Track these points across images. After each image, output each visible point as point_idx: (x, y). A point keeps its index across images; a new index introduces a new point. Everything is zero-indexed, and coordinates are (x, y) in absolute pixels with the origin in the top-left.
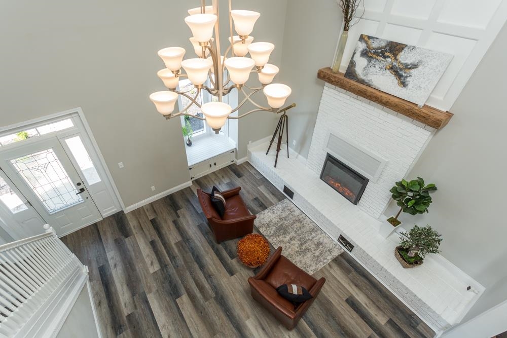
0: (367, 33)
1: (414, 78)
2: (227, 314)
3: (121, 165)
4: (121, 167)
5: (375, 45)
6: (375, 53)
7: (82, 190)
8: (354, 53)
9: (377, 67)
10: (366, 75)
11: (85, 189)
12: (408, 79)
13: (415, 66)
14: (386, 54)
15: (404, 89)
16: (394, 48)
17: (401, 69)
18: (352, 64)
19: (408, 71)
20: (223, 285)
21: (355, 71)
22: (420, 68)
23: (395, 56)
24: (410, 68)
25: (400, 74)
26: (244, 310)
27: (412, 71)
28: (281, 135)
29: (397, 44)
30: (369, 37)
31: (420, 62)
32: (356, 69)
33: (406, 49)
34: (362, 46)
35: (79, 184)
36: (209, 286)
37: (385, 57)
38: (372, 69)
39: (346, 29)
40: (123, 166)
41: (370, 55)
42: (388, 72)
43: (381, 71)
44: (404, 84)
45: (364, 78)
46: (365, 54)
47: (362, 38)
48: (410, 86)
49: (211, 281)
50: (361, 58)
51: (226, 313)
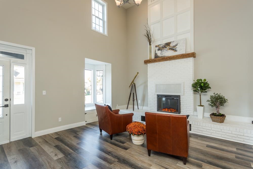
0: (157, 45)
1: (178, 48)
2: (133, 167)
3: (44, 93)
4: (43, 94)
5: (161, 46)
6: (162, 48)
7: (6, 106)
8: (155, 51)
9: (165, 51)
10: (162, 54)
11: (9, 105)
12: (176, 49)
13: (177, 45)
14: (166, 46)
15: (177, 52)
16: (168, 44)
17: (173, 48)
18: (156, 54)
19: (175, 47)
20: (122, 154)
21: (158, 56)
22: (178, 45)
23: (169, 46)
24: (175, 46)
25: (173, 49)
26: (145, 163)
27: (176, 47)
28: (134, 92)
29: (168, 43)
30: (159, 45)
31: (177, 43)
32: (158, 55)
33: (171, 43)
34: (157, 48)
35: (6, 100)
36: (110, 156)
37: (166, 47)
38: (163, 52)
39: (150, 45)
40: (45, 94)
41: (161, 49)
42: (169, 50)
43: (167, 51)
44: (176, 51)
45: (162, 56)
46: (159, 50)
47: (156, 46)
48: (178, 50)
49: (111, 154)
50: (158, 51)
51: (131, 167)
